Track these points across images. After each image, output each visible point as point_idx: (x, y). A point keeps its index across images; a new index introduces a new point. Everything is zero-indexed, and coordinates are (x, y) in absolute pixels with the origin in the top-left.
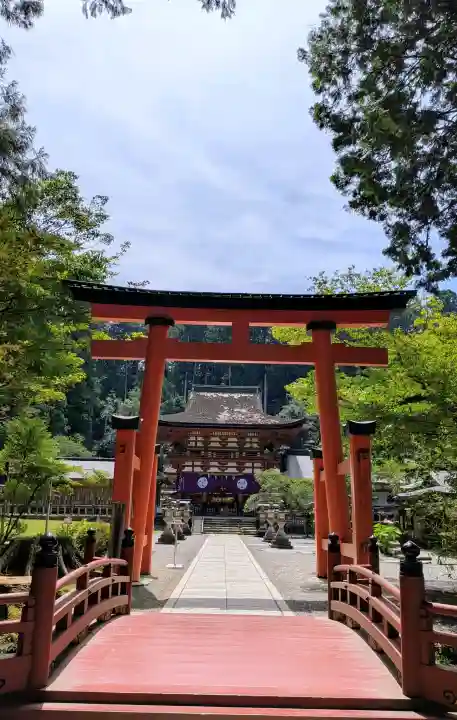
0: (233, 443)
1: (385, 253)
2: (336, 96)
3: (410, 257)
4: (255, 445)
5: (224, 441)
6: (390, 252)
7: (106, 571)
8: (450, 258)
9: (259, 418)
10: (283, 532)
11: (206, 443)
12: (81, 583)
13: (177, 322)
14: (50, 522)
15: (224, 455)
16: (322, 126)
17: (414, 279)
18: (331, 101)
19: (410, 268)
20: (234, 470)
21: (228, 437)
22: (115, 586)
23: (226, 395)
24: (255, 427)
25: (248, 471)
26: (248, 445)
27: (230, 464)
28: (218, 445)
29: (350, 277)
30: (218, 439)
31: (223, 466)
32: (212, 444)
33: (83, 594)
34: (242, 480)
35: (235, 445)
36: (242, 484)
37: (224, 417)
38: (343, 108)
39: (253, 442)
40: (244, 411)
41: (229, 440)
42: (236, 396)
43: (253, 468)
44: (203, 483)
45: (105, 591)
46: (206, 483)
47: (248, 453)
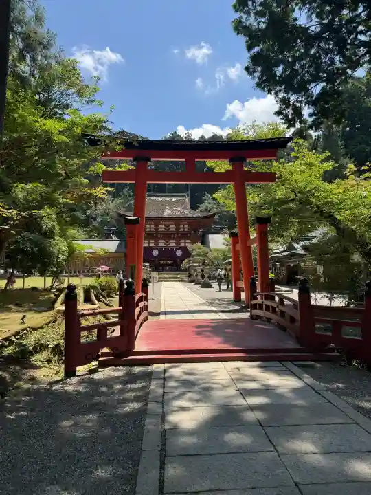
0: (173, 228)
1: (275, 113)
2: (248, 13)
3: (290, 117)
4: (186, 230)
5: (167, 227)
6: (278, 113)
8: (314, 117)
9: (189, 213)
10: (207, 279)
11: (157, 229)
13: (152, 159)
14: (70, 278)
15: (167, 236)
16: (238, 34)
17: (292, 130)
18: (244, 17)
19: (290, 123)
20: (174, 245)
21: (169, 225)
23: (167, 199)
24: (186, 218)
25: (182, 245)
26: (182, 230)
27: (171, 241)
28: (164, 230)
29: (253, 127)
30: (163, 226)
31: (167, 242)
32: (160, 230)
34: (179, 251)
35: (174, 230)
36: (179, 253)
37: (166, 213)
38: (252, 21)
39: (184, 228)
40: (179, 209)
41: (171, 226)
42: (174, 199)
43: (185, 243)
44: (155, 253)
46: (157, 253)
47: (182, 234)
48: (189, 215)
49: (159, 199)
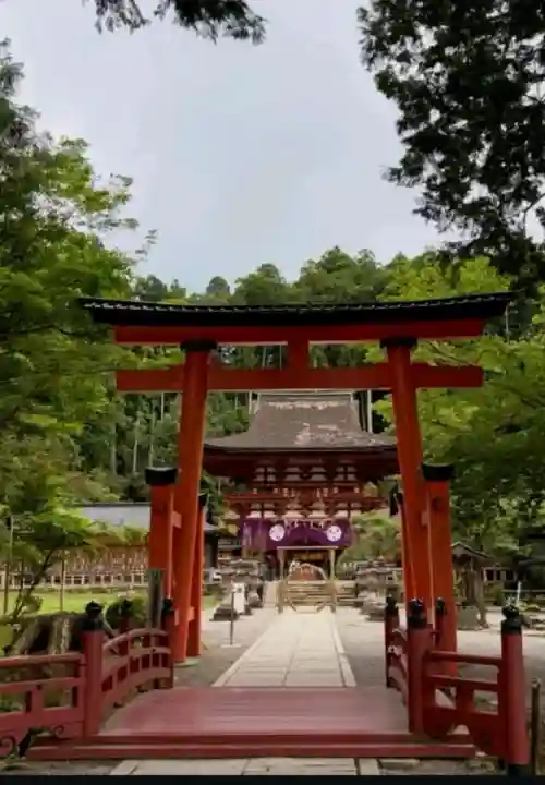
0: (318, 475)
4: (351, 477)
5: (305, 470)
7: (146, 641)
11: (280, 476)
12: (122, 648)
15: (306, 492)
18: (397, 66)
20: (322, 514)
21: (310, 467)
22: (156, 656)
23: (306, 405)
24: (350, 451)
25: (341, 514)
26: (341, 477)
28: (296, 478)
30: (297, 470)
31: (305, 509)
32: (288, 478)
33: (124, 661)
34: (334, 528)
35: (322, 478)
36: (334, 533)
37: (303, 439)
38: (413, 74)
39: (347, 473)
40: (332, 428)
41: (315, 469)
42: (321, 406)
43: (349, 509)
44: (277, 533)
45: (145, 660)
46: (282, 535)
47: (341, 488)
48: (357, 443)
49: (287, 405)
